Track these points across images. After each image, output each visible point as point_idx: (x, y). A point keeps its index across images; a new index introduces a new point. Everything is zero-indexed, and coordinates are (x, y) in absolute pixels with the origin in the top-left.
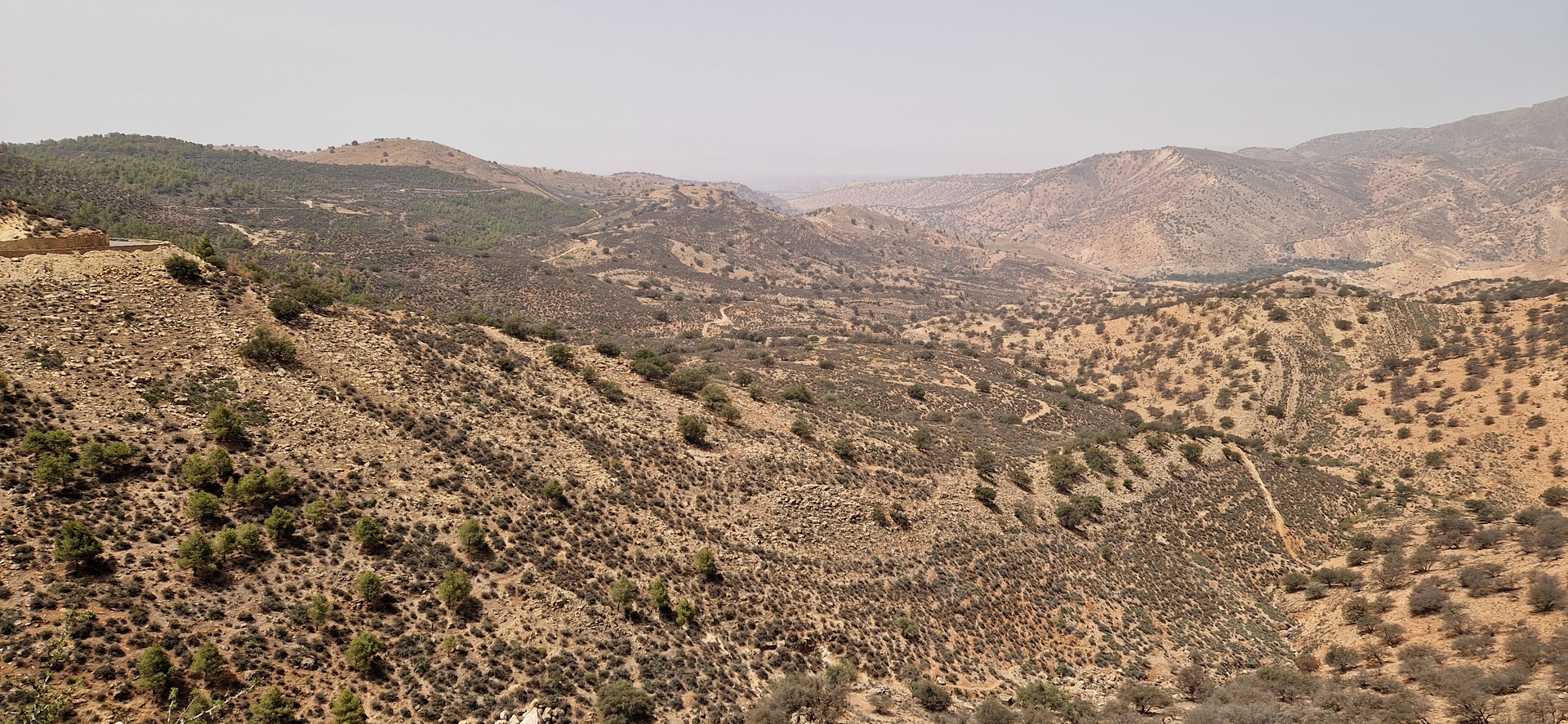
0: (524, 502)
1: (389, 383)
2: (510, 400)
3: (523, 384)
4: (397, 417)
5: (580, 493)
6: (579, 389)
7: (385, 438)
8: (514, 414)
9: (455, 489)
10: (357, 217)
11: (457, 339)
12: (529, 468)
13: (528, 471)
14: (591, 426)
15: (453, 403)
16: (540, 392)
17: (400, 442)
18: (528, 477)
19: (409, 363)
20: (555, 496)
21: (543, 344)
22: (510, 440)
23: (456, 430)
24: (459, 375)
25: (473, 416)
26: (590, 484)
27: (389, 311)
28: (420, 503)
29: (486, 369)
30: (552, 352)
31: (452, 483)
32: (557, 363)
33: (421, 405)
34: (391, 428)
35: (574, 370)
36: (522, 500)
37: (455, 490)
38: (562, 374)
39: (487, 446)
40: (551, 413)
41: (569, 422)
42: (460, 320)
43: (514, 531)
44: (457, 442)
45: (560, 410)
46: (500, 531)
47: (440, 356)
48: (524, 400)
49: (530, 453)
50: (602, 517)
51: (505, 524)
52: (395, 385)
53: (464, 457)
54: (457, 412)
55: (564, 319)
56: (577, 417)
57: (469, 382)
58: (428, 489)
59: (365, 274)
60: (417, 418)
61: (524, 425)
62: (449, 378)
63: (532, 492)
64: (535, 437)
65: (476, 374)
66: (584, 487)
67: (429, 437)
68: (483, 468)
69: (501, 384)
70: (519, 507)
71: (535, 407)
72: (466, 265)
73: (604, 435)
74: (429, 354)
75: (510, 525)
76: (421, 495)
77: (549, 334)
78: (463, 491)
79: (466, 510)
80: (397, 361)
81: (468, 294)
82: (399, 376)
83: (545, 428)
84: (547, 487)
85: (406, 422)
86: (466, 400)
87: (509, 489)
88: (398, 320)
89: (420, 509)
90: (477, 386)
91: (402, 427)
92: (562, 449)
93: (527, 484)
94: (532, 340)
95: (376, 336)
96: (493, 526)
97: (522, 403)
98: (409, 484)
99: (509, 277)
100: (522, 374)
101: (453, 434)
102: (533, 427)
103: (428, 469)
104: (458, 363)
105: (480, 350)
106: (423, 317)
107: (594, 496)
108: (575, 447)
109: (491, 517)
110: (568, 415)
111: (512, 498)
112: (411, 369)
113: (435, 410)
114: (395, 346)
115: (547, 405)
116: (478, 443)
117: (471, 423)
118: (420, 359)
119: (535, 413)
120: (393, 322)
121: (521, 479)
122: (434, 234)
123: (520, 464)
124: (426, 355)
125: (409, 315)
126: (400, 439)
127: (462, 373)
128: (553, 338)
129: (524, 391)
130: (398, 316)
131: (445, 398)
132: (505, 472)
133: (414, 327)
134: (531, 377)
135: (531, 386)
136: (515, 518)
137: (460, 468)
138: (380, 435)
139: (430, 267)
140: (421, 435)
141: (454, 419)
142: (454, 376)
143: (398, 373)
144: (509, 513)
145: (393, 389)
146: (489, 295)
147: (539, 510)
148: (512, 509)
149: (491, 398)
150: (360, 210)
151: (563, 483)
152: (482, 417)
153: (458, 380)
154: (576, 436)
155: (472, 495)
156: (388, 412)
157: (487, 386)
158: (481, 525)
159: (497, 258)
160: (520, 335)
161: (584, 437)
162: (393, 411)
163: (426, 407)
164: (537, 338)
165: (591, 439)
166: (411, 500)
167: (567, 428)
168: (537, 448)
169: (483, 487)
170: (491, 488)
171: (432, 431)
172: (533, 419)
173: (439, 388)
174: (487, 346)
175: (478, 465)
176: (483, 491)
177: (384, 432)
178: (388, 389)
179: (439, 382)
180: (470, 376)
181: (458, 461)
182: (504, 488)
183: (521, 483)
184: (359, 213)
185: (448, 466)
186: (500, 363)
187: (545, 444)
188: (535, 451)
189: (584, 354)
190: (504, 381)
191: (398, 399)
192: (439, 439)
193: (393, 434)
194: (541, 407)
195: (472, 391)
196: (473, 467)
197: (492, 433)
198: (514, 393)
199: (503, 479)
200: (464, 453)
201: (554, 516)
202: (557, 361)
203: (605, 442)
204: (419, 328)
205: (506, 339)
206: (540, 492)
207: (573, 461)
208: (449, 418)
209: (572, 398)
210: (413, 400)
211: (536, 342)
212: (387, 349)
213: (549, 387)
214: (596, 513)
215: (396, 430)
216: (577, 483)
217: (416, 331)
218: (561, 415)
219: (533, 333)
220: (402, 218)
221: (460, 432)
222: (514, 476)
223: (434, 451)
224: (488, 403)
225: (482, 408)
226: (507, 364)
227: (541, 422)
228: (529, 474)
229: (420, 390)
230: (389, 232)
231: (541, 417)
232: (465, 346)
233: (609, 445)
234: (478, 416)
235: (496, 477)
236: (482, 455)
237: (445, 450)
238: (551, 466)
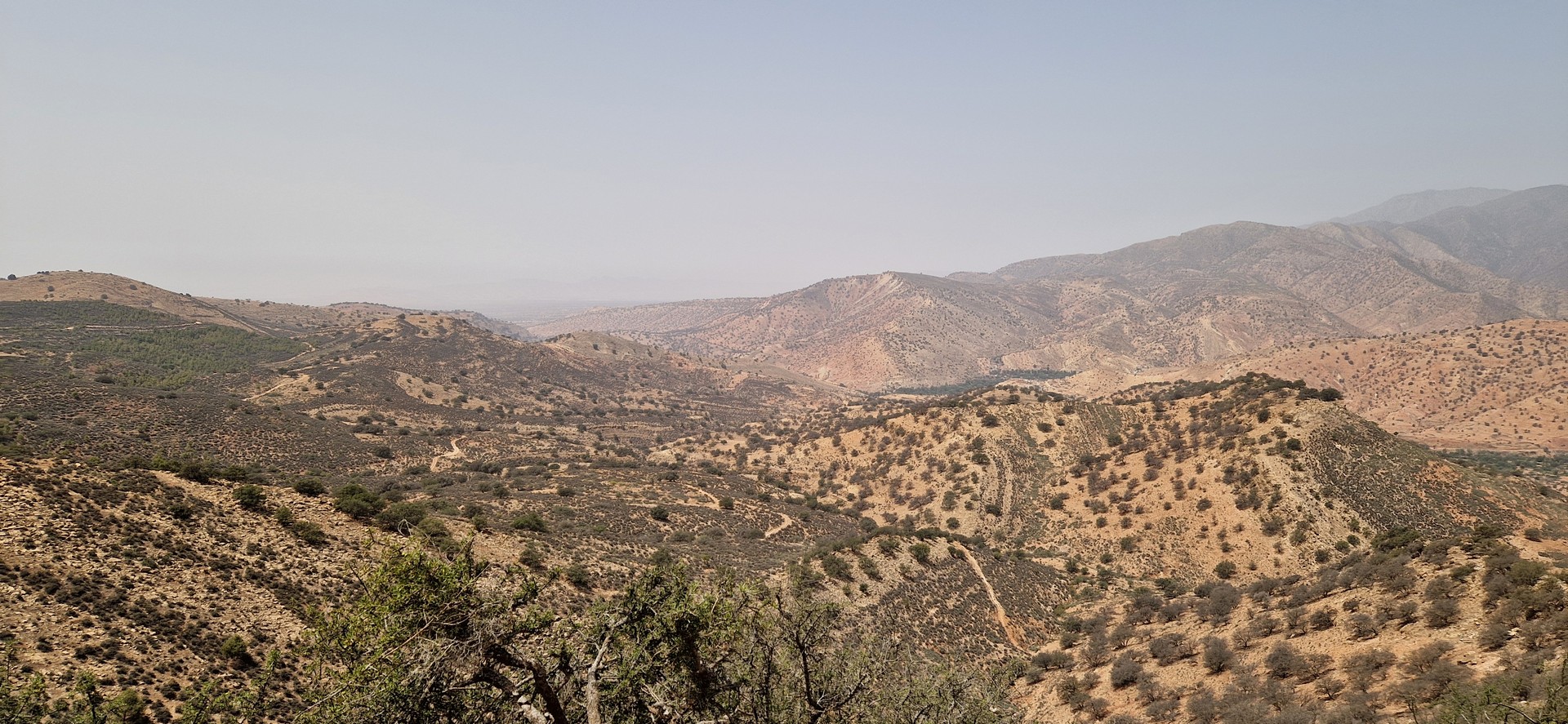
0: (197, 664)
1: (29, 541)
2: (185, 551)
3: (202, 533)
4: (38, 580)
5: (268, 650)
6: (272, 533)
7: (20, 604)
8: (188, 566)
9: (109, 657)
10: (9, 359)
11: (121, 487)
12: (205, 625)
13: (204, 630)
14: (284, 573)
15: (112, 559)
16: (223, 539)
17: (39, 609)
18: (203, 636)
19: (55, 517)
20: (237, 654)
21: (229, 486)
22: (182, 596)
23: (113, 590)
24: (120, 526)
25: (135, 572)
26: (281, 638)
27: (34, 460)
28: (62, 677)
29: (156, 518)
30: (238, 494)
31: (105, 650)
32: (246, 506)
33: (69, 563)
34: (29, 593)
35: (267, 512)
36: (195, 662)
37: (110, 659)
38: (251, 518)
39: (152, 605)
40: (235, 562)
41: (257, 570)
42: (127, 466)
43: (183, 699)
44: (113, 603)
45: (247, 558)
46: (165, 701)
47: (97, 507)
48: (203, 549)
49: (207, 609)
50: (295, 673)
51: (171, 692)
52: (37, 542)
53: (122, 620)
54: (115, 568)
55: (267, 461)
56: (267, 564)
57: (133, 534)
58: (74, 661)
59: (17, 423)
60: (63, 580)
61: (201, 578)
62: (108, 531)
63: (207, 652)
64: (214, 590)
65: (142, 524)
66: (274, 642)
67: (77, 599)
68: (146, 630)
69: (174, 534)
70: (190, 671)
71: (216, 556)
72: (147, 408)
73: (300, 582)
74: (83, 505)
75: (178, 694)
76: (64, 667)
77: (234, 476)
78: (119, 659)
79: (121, 680)
80: (40, 516)
81: (149, 440)
82: (42, 532)
83: (227, 579)
84: (226, 645)
85: (48, 585)
86: (128, 555)
87: (179, 652)
88: (46, 469)
89: (62, 684)
90: (142, 538)
91: (42, 590)
92: (248, 601)
93: (202, 644)
94: (216, 483)
95: (15, 488)
96: (156, 696)
97: (200, 553)
98: (49, 656)
99: (201, 419)
100: (201, 522)
101: (108, 594)
102: (213, 579)
103: (76, 637)
104: (119, 513)
105: (149, 497)
106: (78, 465)
107: (286, 651)
108: (264, 597)
109: (153, 686)
110: (257, 562)
111: (181, 661)
112: (57, 523)
113: (87, 568)
114: (38, 498)
115: (230, 553)
116: (142, 602)
117: (133, 581)
118: (71, 511)
119: (216, 563)
120: (40, 471)
121: (194, 639)
122: (109, 375)
123: (194, 623)
124: (78, 506)
125: (61, 463)
126: (40, 605)
127: (124, 524)
128: (243, 479)
129: (203, 539)
130: (45, 465)
131: (100, 554)
132: (175, 633)
133: (65, 476)
134: (212, 524)
135: (211, 532)
136: (185, 684)
137: (117, 633)
138: (14, 602)
139: (101, 412)
140: (68, 598)
141: (111, 577)
142: (114, 528)
143: (41, 529)
144: (177, 680)
145: (34, 547)
146: (175, 440)
147: (216, 672)
148: (181, 675)
149: (160, 550)
150: (14, 351)
151: (247, 638)
152: (147, 571)
153: (118, 532)
154: (266, 585)
155: (130, 662)
156: (25, 575)
157: (156, 537)
158: (140, 696)
159: (187, 398)
160: (202, 478)
161: (276, 586)
162: (32, 573)
163: (75, 565)
164: (223, 481)
165: (284, 588)
166: (52, 674)
167: (254, 577)
168: (216, 602)
169: (144, 653)
170: (155, 652)
171: (81, 593)
172: (213, 570)
173: (94, 542)
174: (158, 492)
175: (139, 628)
176: (145, 657)
177: (20, 598)
178: (28, 548)
179: (93, 536)
180: (134, 527)
181: (113, 624)
182: (172, 651)
183: (194, 644)
184: (13, 354)
185: (101, 631)
186: (172, 510)
187: (227, 597)
188: (213, 606)
189: (279, 495)
190: (178, 531)
191: (40, 558)
192: (91, 601)
193: (31, 600)
194: (223, 556)
195: (137, 544)
196: (133, 630)
197: (159, 589)
198: (190, 543)
199: (172, 641)
200: (121, 615)
201: (234, 677)
202: (246, 503)
203: (301, 590)
204: (71, 477)
205: (183, 483)
206: (217, 652)
207: (261, 613)
208: (106, 576)
209: (263, 544)
210: (59, 559)
211: (221, 485)
212: (28, 502)
213: (235, 533)
214: (288, 669)
215: (36, 595)
216: (265, 637)
217: (68, 481)
218: (248, 563)
219: (218, 475)
220: (68, 359)
221: (118, 591)
222: (185, 637)
223: (84, 615)
224: (156, 556)
225: (147, 562)
226: (182, 511)
227: (223, 573)
228: (205, 632)
229: (69, 547)
230: (50, 375)
231: (223, 568)
232: (130, 494)
233: (306, 592)
234: (143, 571)
235: (163, 640)
236: (145, 615)
237: (98, 614)
238: (233, 621)
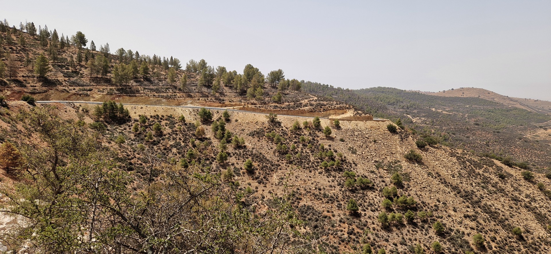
0: (503, 233)
1: (453, 175)
2: (502, 190)
3: (509, 185)
4: (455, 188)
5: (530, 237)
6: (535, 192)
7: (449, 195)
8: (503, 196)
9: (474, 220)
10: (449, 115)
11: (482, 163)
12: (507, 219)
13: (507, 221)
14: (539, 209)
15: (477, 187)
16: (516, 189)
17: (454, 197)
18: (506, 223)
19: (461, 169)
20: (518, 234)
21: (520, 170)
22: (500, 206)
23: (477, 198)
24: (481, 177)
25: (484, 194)
26: (536, 234)
27: (456, 149)
28: (459, 222)
29: (493, 176)
30: (523, 174)
31: (473, 217)
32: (526, 179)
33: (464, 185)
34: (452, 192)
35: (534, 183)
36: (502, 232)
37: (474, 221)
38: (527, 184)
39: (489, 207)
40: (520, 199)
41: (528, 205)
42: (484, 156)
43: (497, 243)
44: (477, 202)
45: (525, 199)
46: (491, 242)
47: (474, 168)
48: (508, 192)
49: (508, 214)
50: (540, 249)
51: (494, 239)
52: (455, 176)
53: (479, 209)
54: (478, 191)
55: (531, 161)
56: (532, 203)
57: (485, 180)
58: (463, 217)
59: (450, 135)
60: (462, 190)
61: (507, 202)
62: (477, 177)
63: (507, 230)
64: (512, 208)
65: (488, 177)
66: (532, 234)
67: (465, 198)
68: (486, 215)
69: (498, 183)
70: (501, 234)
71: (513, 195)
72: (489, 135)
73: (545, 214)
74: (470, 167)
75: (495, 241)
76: (460, 219)
77: (523, 166)
78: (477, 222)
79: (477, 229)
80: (457, 168)
81: (489, 146)
82: (457, 173)
83: (516, 205)
84: (514, 229)
85: (458, 191)
86: (483, 187)
87: (497, 226)
88: (460, 153)
89: (459, 224)
90: (488, 182)
91: (456, 192)
92: (524, 215)
93: (505, 226)
94: (515, 168)
95: (451, 157)
96: (488, 239)
97: (507, 193)
98: (456, 213)
99: (507, 141)
100: (508, 181)
101: (476, 199)
102: (511, 203)
103: (464, 210)
104: (481, 172)
105: (491, 168)
106: (469, 153)
107: (537, 239)
108: (530, 216)
109: (487, 235)
110: (529, 202)
111: (498, 230)
112: (462, 171)
113: (469, 188)
114: (457, 162)
115: (518, 196)
116: (486, 205)
117: (483, 196)
118: (466, 168)
119: (513, 198)
120: (458, 153)
121: (503, 223)
122: (478, 122)
123: (503, 217)
124: (468, 167)
125: (464, 152)
126: (454, 196)
127: (482, 176)
128: (525, 168)
129: (508, 188)
130: (460, 151)
131: (474, 184)
132: (496, 219)
133: (465, 156)
134: (513, 183)
135: (512, 186)
136: (498, 239)
137: (477, 213)
138: (447, 193)
139: (474, 134)
140: (463, 196)
141: (477, 193)
142: (479, 177)
143: (457, 172)
144: (496, 236)
145: (454, 177)
146: (497, 147)
147: (510, 238)
148: (497, 235)
149: (493, 188)
150: (451, 112)
151: (522, 230)
152: (488, 194)
153: (480, 178)
154: (531, 211)
155: (480, 224)
156: (451, 186)
157: (492, 183)
158: (483, 237)
159: (503, 133)
160: (510, 165)
161: (535, 213)
162: (453, 185)
163: (466, 186)
164: (517, 167)
165: (539, 214)
166: (456, 220)
167: (527, 207)
168: (512, 212)
169: (485, 222)
170: (489, 223)
171: (467, 196)
172: (512, 200)
173: (472, 180)
174: (494, 167)
175: (484, 213)
176: (485, 224)
177: (449, 192)
178: (453, 177)
179: (472, 178)
180: (485, 178)
181: (476, 209)
182: (495, 225)
183: (503, 225)
184: (450, 113)
185: (472, 211)
186: (499, 175)
187: (516, 212)
189: (539, 177)
190: (500, 182)
191: (456, 181)
192: (470, 199)
193: (452, 194)
194: (516, 196)
195: (486, 184)
196: (482, 213)
197: (492, 202)
198: (504, 188)
199: (495, 221)
200: (479, 207)
201: (516, 242)
202: (526, 178)
203: (546, 217)
204: (467, 156)
205: (503, 166)
206: (511, 231)
207: (528, 222)
208: (475, 192)
209: (531, 195)
210: (461, 183)
211: (517, 169)
212: (454, 163)
213: (521, 188)
214: (537, 247)
215: (454, 193)
216: (529, 232)
217: (466, 158)
218: (525, 201)
219: (516, 165)
220: (466, 116)
221: (478, 198)
222: (500, 222)
223: (467, 204)
224: (492, 190)
225: (489, 191)
226: (502, 176)
227: (515, 202)
229: (464, 180)
230: (460, 121)
231: (515, 200)
232: (485, 166)
233: (548, 219)
234: (487, 194)
235: (492, 220)
236: (487, 209)
237: (472, 204)
238: (517, 221)
